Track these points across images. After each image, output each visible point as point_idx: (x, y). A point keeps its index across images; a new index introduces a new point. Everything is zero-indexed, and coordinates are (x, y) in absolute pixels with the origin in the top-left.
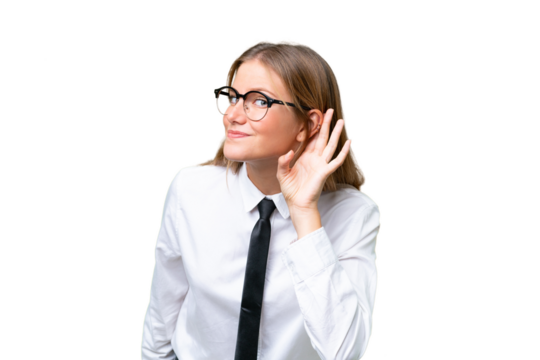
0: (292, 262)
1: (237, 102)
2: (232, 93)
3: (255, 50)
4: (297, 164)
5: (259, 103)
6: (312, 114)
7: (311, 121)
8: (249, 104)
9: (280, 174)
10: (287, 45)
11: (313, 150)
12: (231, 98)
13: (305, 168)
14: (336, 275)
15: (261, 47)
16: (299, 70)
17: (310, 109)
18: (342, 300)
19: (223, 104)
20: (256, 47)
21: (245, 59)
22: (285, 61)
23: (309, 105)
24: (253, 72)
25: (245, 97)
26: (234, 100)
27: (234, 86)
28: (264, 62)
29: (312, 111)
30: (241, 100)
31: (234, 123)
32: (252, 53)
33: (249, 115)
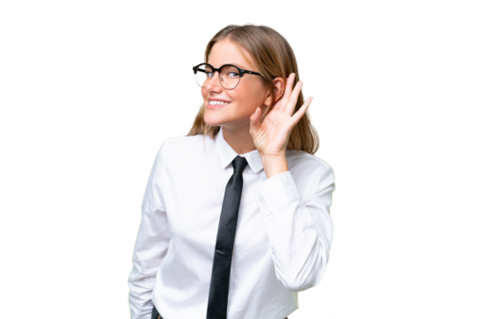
0: (263, 198)
1: (212, 76)
2: (208, 69)
3: (226, 31)
4: (266, 121)
5: (232, 75)
6: (276, 82)
7: (276, 88)
8: (224, 77)
9: (253, 131)
10: (252, 26)
11: (279, 108)
12: (207, 73)
13: (272, 123)
14: (299, 210)
15: (230, 29)
16: (263, 45)
17: (274, 78)
18: (303, 230)
19: (201, 78)
20: (226, 28)
21: (218, 39)
22: (251, 38)
23: (274, 74)
24: (225, 50)
25: (220, 70)
26: (210, 75)
27: (209, 62)
28: (234, 39)
29: (276, 79)
30: (217, 74)
31: (212, 93)
32: (223, 34)
33: (224, 85)
